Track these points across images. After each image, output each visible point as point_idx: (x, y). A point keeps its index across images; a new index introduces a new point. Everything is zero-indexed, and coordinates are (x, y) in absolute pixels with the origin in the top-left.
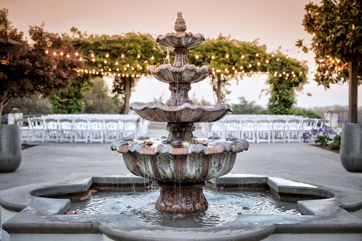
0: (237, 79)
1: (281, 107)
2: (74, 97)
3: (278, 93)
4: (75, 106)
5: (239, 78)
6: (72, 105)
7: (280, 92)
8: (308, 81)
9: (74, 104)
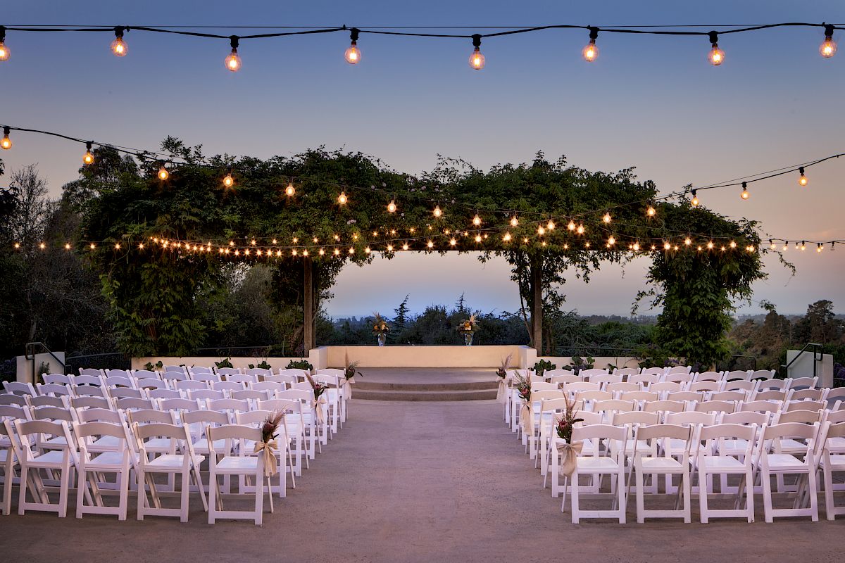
0: (584, 267)
1: (696, 337)
2: (174, 313)
3: (689, 304)
4: (176, 336)
5: (590, 265)
6: (169, 332)
7: (696, 299)
8: (762, 270)
9: (175, 331)
